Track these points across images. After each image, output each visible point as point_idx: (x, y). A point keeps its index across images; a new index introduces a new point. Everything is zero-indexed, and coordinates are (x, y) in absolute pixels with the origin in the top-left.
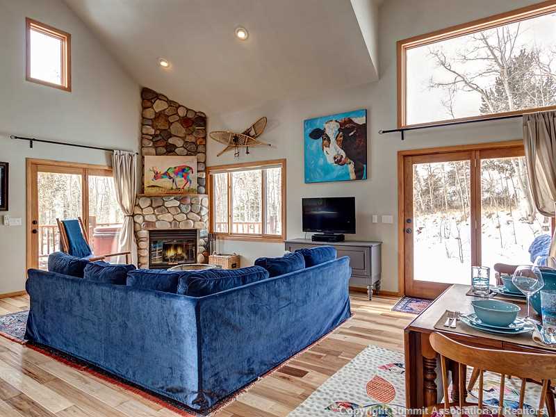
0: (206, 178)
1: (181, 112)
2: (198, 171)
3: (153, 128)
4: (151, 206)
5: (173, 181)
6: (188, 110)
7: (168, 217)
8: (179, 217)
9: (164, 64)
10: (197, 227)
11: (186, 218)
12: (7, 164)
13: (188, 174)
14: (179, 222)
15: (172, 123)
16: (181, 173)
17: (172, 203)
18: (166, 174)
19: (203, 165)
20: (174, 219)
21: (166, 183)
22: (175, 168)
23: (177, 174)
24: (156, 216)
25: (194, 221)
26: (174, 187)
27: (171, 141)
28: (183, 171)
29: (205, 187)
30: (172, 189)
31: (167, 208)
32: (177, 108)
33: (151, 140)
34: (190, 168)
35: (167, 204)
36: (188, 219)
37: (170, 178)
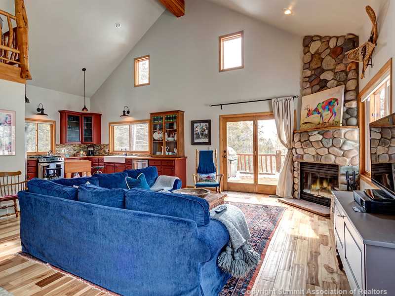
0: (358, 107)
1: (332, 44)
2: (345, 101)
3: (310, 70)
4: (300, 141)
5: (321, 116)
6: (337, 38)
7: (311, 151)
8: (321, 151)
9: (288, 12)
10: (337, 163)
11: (327, 153)
12: (210, 120)
13: (334, 106)
14: (322, 156)
15: (324, 59)
16: (327, 107)
17: (316, 137)
18: (316, 110)
19: (352, 93)
20: (317, 153)
21: (315, 119)
22: (323, 103)
23: (324, 108)
24: (304, 149)
25: (336, 156)
26: (321, 122)
27: (322, 77)
28: (329, 104)
29: (357, 117)
30: (319, 124)
31: (311, 142)
32: (328, 41)
33: (308, 81)
34: (336, 100)
35: (312, 139)
36: (329, 153)
37: (319, 113)
